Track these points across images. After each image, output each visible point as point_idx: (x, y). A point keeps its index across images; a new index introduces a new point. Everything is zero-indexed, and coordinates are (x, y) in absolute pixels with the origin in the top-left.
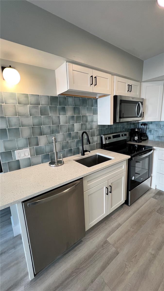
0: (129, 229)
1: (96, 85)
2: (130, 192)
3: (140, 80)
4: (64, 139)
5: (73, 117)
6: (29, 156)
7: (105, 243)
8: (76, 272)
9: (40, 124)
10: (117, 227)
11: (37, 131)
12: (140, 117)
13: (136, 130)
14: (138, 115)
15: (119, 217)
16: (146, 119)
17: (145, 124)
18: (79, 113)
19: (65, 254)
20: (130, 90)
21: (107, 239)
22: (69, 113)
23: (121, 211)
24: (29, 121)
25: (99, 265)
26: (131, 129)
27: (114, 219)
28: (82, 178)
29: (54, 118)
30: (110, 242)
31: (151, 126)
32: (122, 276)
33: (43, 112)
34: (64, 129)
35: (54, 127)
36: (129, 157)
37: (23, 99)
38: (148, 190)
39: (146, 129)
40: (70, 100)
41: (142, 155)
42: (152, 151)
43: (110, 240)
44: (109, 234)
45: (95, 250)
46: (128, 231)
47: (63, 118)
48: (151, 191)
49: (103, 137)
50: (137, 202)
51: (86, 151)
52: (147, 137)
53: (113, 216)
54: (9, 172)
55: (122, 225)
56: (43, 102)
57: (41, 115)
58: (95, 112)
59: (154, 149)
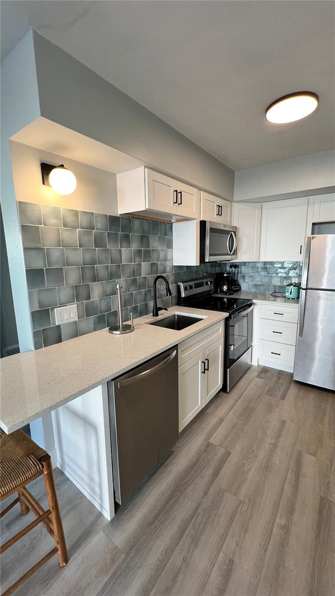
0: (236, 421)
1: (181, 204)
2: (228, 370)
3: (230, 201)
4: (128, 289)
5: (139, 252)
6: (76, 319)
7: (208, 447)
8: (178, 491)
9: (93, 262)
10: (219, 423)
11: (88, 274)
12: (234, 254)
13: (225, 275)
14: (231, 252)
15: (217, 410)
16: (241, 258)
17: (235, 266)
18: (148, 246)
19: (153, 474)
20: (220, 214)
21: (210, 441)
22: (135, 246)
23: (218, 402)
24: (77, 256)
25: (208, 473)
26: (217, 274)
28: (177, 345)
29: (113, 252)
30: (214, 443)
31: (244, 269)
32: (242, 475)
33: (99, 242)
34: (128, 271)
35: (113, 267)
36: (226, 314)
37: (70, 219)
38: (248, 368)
39: (238, 273)
40: (136, 223)
41: (241, 312)
42: (252, 307)
43: (215, 440)
44: (210, 435)
45: (196, 457)
46: (235, 425)
47: (126, 253)
48: (252, 369)
49: (182, 285)
50: (236, 386)
51: (161, 309)
52: (239, 285)
53: (208, 411)
54: (45, 347)
55: (225, 419)
56: (99, 224)
57: (96, 247)
58: (170, 245)
59: (254, 304)
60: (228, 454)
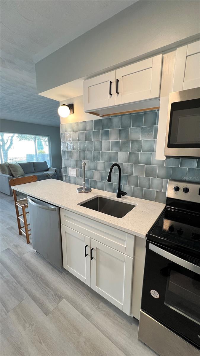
0: (83, 335)
2: (141, 310)
5: (117, 143)
7: (59, 297)
9: (84, 149)
10: (83, 313)
11: (82, 155)
18: (127, 137)
19: (50, 263)
21: (64, 299)
25: (38, 294)
27: (98, 307)
29: (96, 143)
30: (61, 303)
32: (24, 319)
34: (106, 157)
35: (95, 153)
37: (75, 128)
40: (116, 120)
43: (64, 304)
44: (70, 301)
45: (52, 286)
46: (80, 333)
47: (105, 144)
53: (102, 304)
55: (88, 322)
56: (89, 127)
57: (86, 141)
60: (46, 313)
